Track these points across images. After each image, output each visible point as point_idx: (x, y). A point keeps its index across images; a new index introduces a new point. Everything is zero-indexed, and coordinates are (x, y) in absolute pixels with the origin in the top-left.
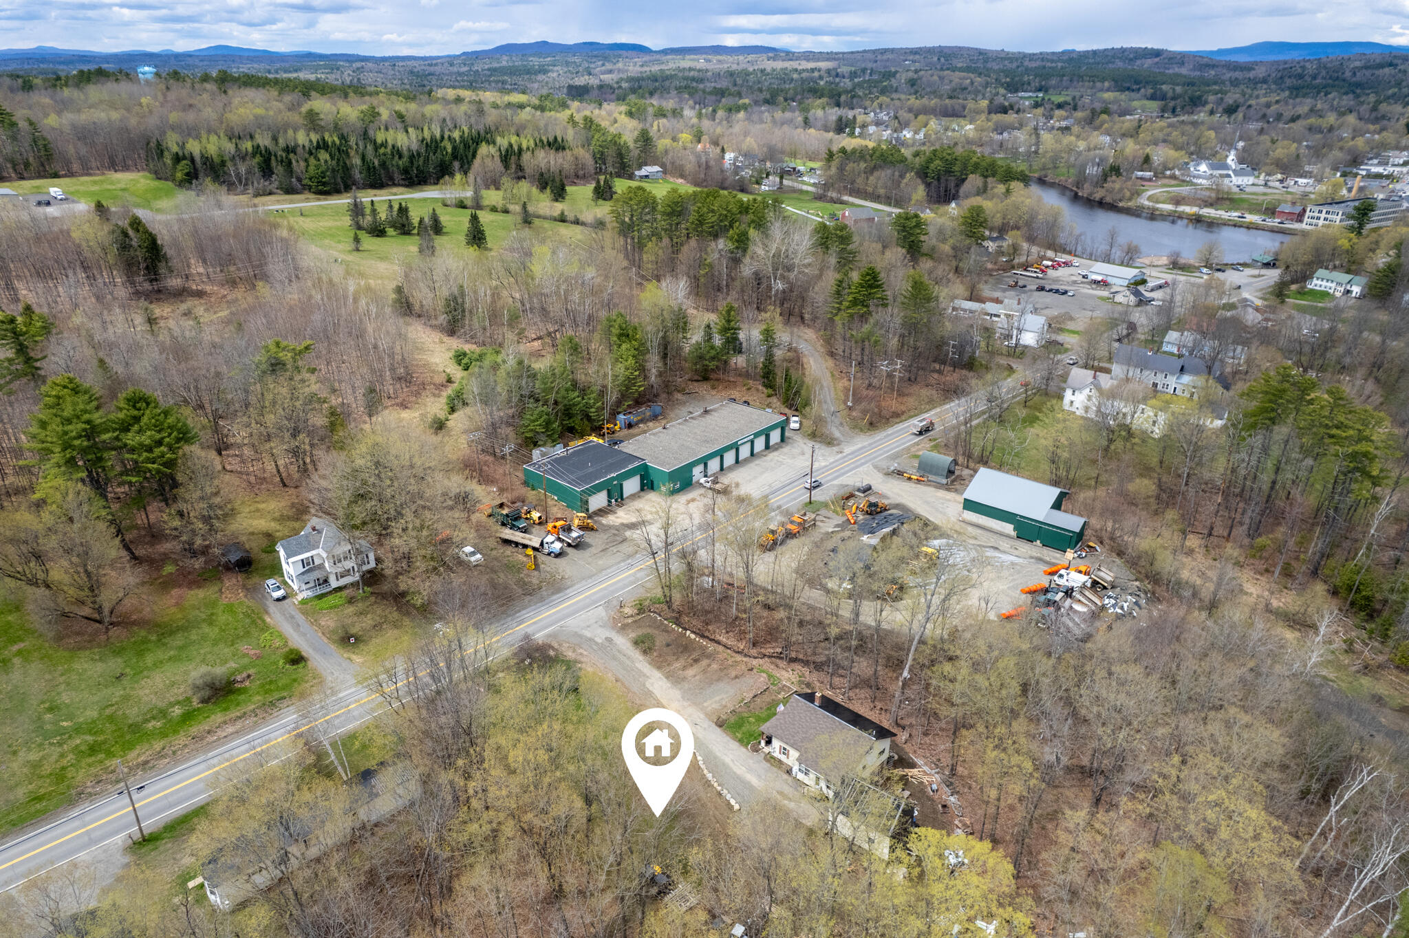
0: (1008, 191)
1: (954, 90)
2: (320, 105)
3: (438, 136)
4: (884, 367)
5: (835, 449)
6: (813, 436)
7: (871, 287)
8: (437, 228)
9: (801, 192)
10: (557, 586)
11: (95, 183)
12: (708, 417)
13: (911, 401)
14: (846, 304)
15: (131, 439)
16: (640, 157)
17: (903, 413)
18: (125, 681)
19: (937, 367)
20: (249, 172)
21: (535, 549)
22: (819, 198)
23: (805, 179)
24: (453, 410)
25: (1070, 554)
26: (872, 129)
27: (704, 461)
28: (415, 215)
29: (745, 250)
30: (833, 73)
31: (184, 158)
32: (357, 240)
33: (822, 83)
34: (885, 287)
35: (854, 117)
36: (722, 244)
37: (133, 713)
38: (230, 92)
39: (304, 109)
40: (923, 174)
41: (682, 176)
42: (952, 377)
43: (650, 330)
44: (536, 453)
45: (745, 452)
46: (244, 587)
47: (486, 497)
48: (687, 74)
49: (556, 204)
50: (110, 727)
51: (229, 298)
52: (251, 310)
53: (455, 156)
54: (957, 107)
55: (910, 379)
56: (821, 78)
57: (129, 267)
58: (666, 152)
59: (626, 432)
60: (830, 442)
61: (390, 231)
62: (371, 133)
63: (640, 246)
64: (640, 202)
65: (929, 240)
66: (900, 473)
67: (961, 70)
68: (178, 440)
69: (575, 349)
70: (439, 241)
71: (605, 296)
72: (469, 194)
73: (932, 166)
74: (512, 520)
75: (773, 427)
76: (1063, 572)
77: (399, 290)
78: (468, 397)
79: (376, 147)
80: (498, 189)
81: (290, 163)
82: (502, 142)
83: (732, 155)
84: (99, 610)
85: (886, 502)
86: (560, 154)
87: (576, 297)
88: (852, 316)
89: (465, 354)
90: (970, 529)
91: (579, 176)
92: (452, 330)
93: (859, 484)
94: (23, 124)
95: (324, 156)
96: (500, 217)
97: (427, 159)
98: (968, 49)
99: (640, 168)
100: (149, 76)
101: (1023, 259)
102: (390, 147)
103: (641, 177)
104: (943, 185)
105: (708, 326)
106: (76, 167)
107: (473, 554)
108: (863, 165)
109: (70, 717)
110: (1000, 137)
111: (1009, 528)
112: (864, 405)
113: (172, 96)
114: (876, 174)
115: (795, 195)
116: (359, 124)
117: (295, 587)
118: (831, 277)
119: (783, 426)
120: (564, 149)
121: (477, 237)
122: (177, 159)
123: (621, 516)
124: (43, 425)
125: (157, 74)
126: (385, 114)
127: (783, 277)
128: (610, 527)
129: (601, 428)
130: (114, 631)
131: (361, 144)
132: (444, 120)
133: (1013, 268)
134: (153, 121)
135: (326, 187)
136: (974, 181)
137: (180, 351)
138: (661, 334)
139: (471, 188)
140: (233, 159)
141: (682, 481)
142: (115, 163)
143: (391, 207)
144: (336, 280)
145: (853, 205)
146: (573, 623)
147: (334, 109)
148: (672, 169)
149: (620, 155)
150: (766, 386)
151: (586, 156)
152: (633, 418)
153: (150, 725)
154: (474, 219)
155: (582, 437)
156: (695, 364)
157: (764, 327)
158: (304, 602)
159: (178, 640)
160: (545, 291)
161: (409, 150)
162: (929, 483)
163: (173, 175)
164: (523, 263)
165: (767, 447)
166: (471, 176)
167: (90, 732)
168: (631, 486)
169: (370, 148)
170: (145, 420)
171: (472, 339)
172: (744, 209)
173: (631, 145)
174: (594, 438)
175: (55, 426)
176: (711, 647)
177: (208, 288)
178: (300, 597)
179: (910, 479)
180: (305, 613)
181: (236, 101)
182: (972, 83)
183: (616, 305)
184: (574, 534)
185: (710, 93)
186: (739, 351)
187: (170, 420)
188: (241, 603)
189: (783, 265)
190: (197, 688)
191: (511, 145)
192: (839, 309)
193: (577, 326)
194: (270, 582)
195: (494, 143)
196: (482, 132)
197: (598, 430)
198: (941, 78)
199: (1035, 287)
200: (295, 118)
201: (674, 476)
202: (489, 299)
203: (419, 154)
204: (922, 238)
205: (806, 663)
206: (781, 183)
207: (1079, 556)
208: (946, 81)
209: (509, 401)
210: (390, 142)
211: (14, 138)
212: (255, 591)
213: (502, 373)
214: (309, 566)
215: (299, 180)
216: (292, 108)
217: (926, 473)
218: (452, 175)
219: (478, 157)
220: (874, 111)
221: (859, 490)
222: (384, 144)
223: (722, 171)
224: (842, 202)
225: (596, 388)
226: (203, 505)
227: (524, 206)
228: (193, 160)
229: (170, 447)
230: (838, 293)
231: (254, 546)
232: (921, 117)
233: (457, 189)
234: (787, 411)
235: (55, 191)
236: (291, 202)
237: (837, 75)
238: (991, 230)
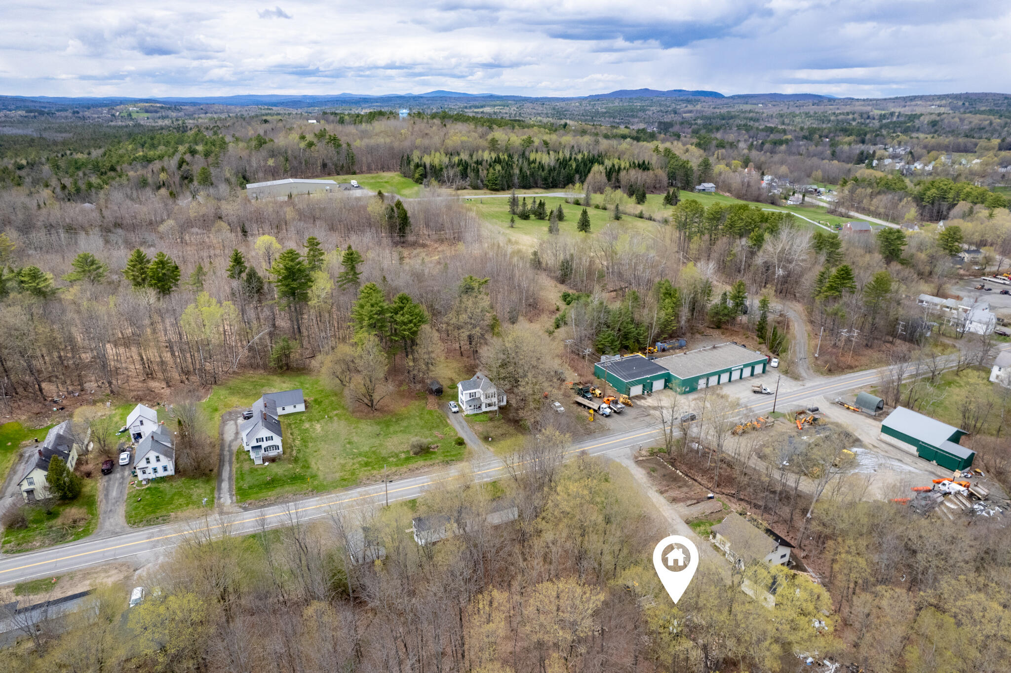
0: (991, 215)
1: (972, 130)
2: (499, 135)
3: (568, 156)
4: (844, 333)
5: (800, 383)
6: (786, 372)
7: (844, 278)
8: (561, 217)
9: (818, 207)
10: (604, 431)
11: (373, 178)
12: (715, 351)
13: (864, 360)
14: (824, 288)
15: (399, 318)
16: (700, 176)
17: (856, 367)
18: (381, 437)
19: (891, 339)
20: (455, 175)
21: (595, 410)
22: (832, 212)
23: (823, 197)
24: (558, 326)
25: (957, 474)
26: (888, 161)
27: (708, 377)
28: (548, 208)
29: (760, 247)
30: (865, 116)
31: (421, 166)
32: (512, 221)
33: (854, 123)
34: (855, 279)
35: (874, 152)
36: (744, 241)
37: (384, 453)
38: (448, 126)
39: (490, 137)
40: (919, 199)
41: (729, 191)
42: (902, 347)
43: (685, 293)
44: (603, 358)
45: (736, 375)
46: (438, 403)
47: (572, 377)
48: (747, 115)
49: (639, 206)
50: (374, 457)
51: (439, 249)
52: (453, 258)
53: (577, 171)
54: (969, 144)
55: (867, 345)
56: (854, 119)
57: (392, 228)
58: (720, 174)
59: (661, 353)
60: (796, 377)
61: (532, 216)
62: (527, 153)
63: (690, 238)
64: (692, 210)
65: (906, 250)
66: (842, 404)
67: (982, 112)
68: (420, 321)
69: (636, 299)
70: (561, 225)
71: (660, 268)
72: (583, 196)
73: (929, 193)
74: (583, 393)
75: (758, 363)
76: (946, 482)
77: (535, 254)
78: (568, 319)
79: (530, 163)
80: (601, 193)
81: (478, 171)
82: (608, 163)
83: (770, 177)
84: (372, 401)
85: (827, 420)
86: (646, 173)
87: (641, 267)
88: (827, 297)
89: (569, 295)
90: (884, 445)
91: (655, 188)
92: (562, 280)
93: (811, 407)
94: (344, 146)
95: (498, 167)
96: (600, 212)
97: (559, 173)
98: (995, 94)
99: (700, 184)
100: (405, 115)
101: (994, 269)
102: (537, 164)
103: (700, 191)
104: (936, 208)
105: (725, 294)
106: (365, 168)
107: (560, 407)
108: (869, 190)
109: (357, 448)
110: (1003, 170)
111: (913, 449)
112: (827, 357)
113: (417, 128)
114: (879, 197)
115: (812, 209)
116: (521, 148)
117: (464, 408)
118: (819, 269)
119: (766, 363)
120: (648, 169)
121: (584, 225)
122: (417, 166)
123: (650, 401)
124: (362, 307)
125: (409, 114)
126: (537, 141)
127: (784, 267)
128: (641, 406)
129: (645, 349)
130: (376, 413)
131: (520, 160)
132: (573, 147)
133: (984, 275)
134: (407, 144)
135: (496, 187)
136: (963, 206)
137: (418, 277)
138: (692, 295)
139: (585, 191)
140: (447, 167)
141: (690, 386)
142: (384, 168)
143: (534, 202)
144: (501, 245)
145: (857, 219)
146: (611, 454)
147: (507, 138)
148: (723, 186)
149: (687, 175)
150: (759, 337)
151: (663, 175)
152: (666, 346)
153: (391, 459)
154: (585, 213)
155: (632, 353)
156: (713, 317)
157: (762, 298)
158: (467, 416)
159: (405, 423)
160: (623, 262)
161: (549, 165)
162: (862, 413)
163: (413, 175)
164: (611, 244)
165: (752, 375)
166: (586, 185)
167: (365, 456)
168: (658, 385)
169: (526, 164)
170: (406, 309)
171: (575, 287)
172: (764, 219)
173: (695, 168)
174: (640, 354)
175: (368, 307)
176: (691, 482)
177: (428, 243)
178: (465, 413)
179: (848, 408)
180: (467, 421)
181: (452, 131)
182: (991, 124)
183: (666, 275)
184: (619, 406)
185: (762, 130)
186: (745, 313)
187: (417, 311)
188: (436, 411)
189: (785, 259)
190: (413, 446)
191: (614, 165)
192: (820, 292)
193: (639, 285)
194: (452, 403)
195: (603, 163)
196: (596, 157)
197: (643, 350)
198: (962, 120)
199: (999, 291)
200: (484, 143)
201: (685, 383)
202: (588, 264)
203: (554, 168)
204: (902, 248)
205: (749, 503)
206: (803, 199)
207: (965, 476)
208: (966, 122)
209: (592, 326)
210: (538, 160)
211: (338, 153)
212: (443, 406)
213: (590, 308)
214: (473, 398)
215: (482, 181)
216: (482, 136)
217: (861, 406)
218: (573, 183)
219: (592, 172)
220: (893, 147)
221: (809, 410)
222: (534, 162)
223: (759, 189)
224: (849, 217)
225: (646, 324)
226: (426, 356)
227: (617, 207)
228: (425, 167)
229: (415, 325)
230: (821, 281)
231: (445, 384)
232: (933, 153)
233: (576, 192)
234: (771, 355)
235: (354, 182)
236: (476, 194)
237: (868, 117)
238: (970, 244)
